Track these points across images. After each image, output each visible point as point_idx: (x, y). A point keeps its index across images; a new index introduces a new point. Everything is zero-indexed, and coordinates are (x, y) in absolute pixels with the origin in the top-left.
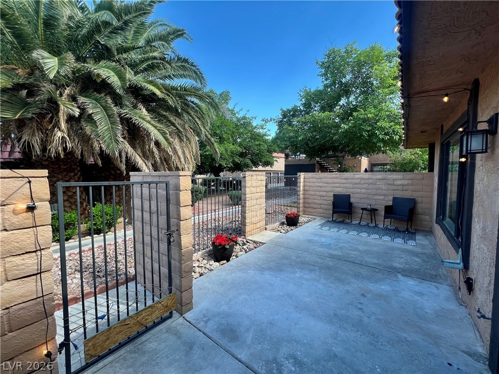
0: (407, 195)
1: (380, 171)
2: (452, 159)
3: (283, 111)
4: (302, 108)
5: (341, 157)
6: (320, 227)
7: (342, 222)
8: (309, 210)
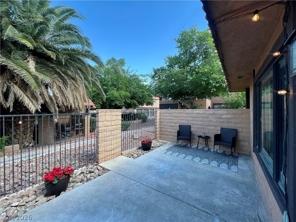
0: (231, 126)
1: (218, 108)
2: (264, 100)
3: (155, 70)
4: (167, 68)
5: (192, 99)
6: (166, 151)
7: (185, 146)
8: (164, 136)
